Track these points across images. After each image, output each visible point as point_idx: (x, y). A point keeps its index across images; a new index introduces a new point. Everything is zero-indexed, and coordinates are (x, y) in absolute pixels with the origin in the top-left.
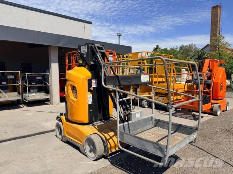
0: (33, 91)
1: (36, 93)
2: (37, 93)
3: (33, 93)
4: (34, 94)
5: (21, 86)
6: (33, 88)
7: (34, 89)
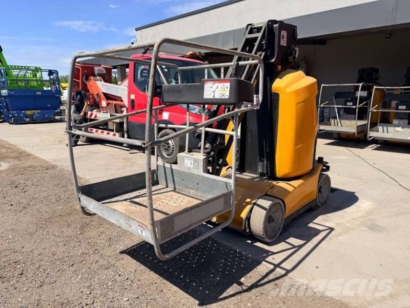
0: (399, 122)
1: (403, 128)
2: (406, 127)
3: (398, 126)
4: (399, 129)
5: (357, 110)
6: (399, 116)
7: (401, 119)
